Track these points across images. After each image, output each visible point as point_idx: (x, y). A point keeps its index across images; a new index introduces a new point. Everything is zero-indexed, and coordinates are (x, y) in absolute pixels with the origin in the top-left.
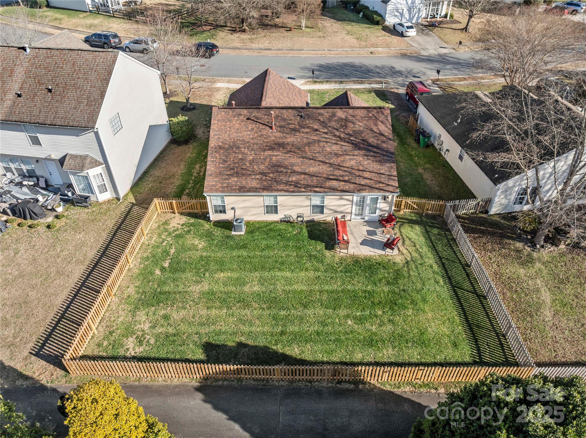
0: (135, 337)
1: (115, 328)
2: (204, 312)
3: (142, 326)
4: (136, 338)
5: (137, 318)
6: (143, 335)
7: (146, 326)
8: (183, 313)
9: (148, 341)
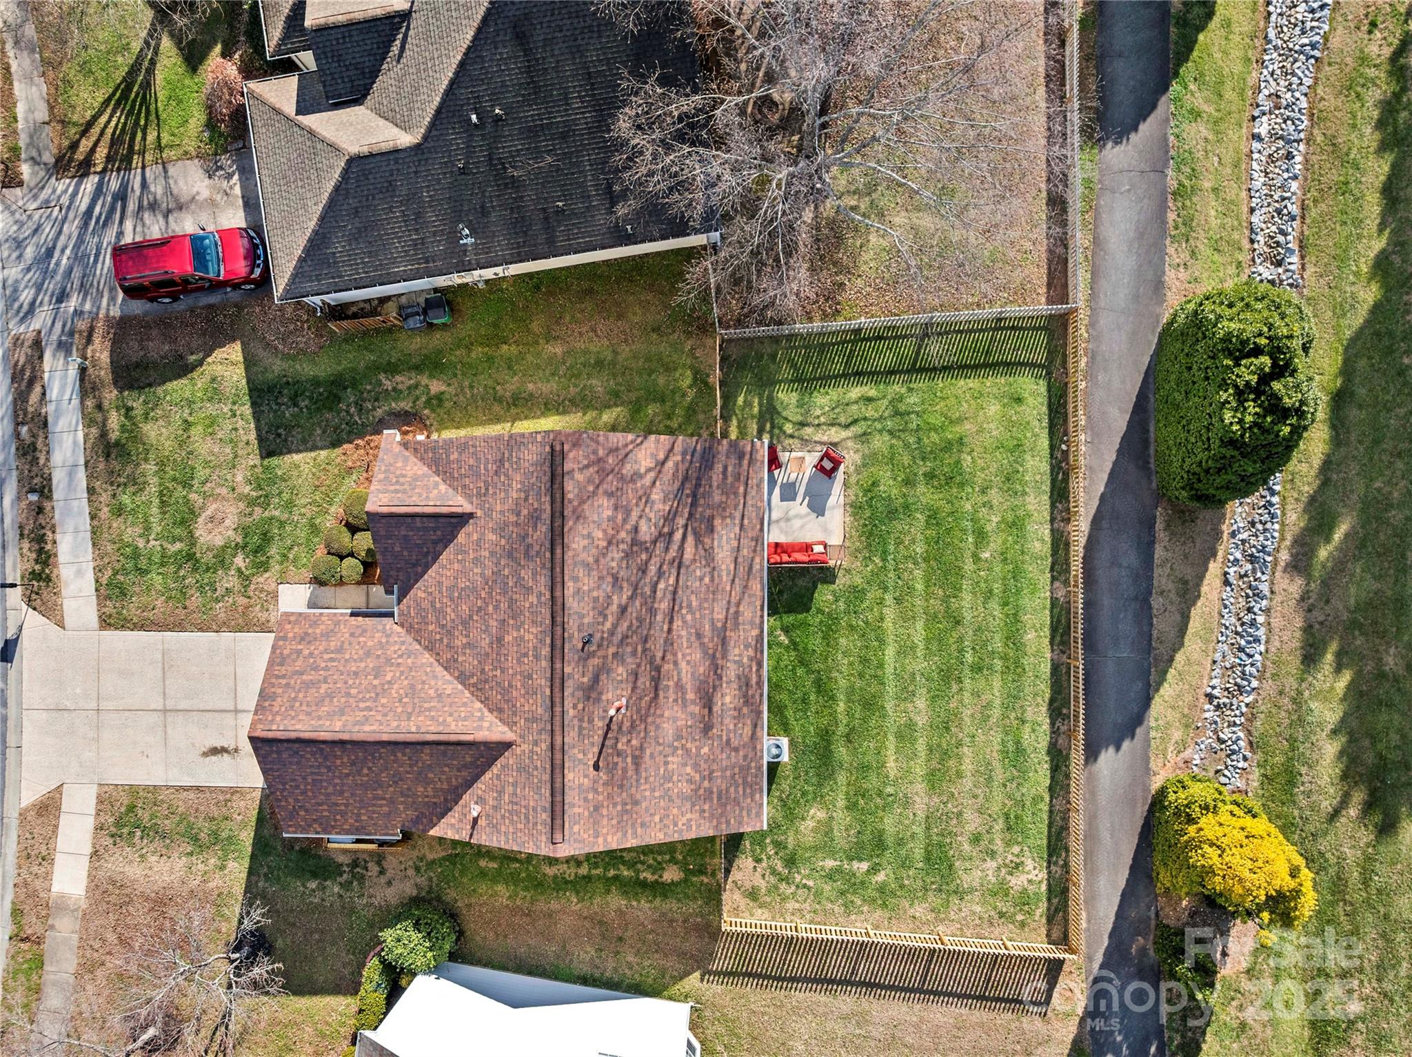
0: (1009, 878)
1: (992, 913)
2: (968, 783)
3: (990, 873)
4: (1011, 874)
5: (976, 884)
6: (1006, 865)
7: (991, 865)
8: (968, 815)
9: (1017, 856)
